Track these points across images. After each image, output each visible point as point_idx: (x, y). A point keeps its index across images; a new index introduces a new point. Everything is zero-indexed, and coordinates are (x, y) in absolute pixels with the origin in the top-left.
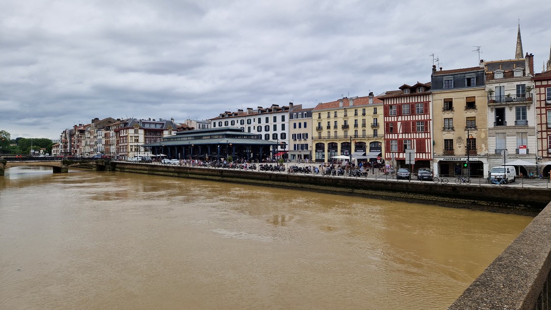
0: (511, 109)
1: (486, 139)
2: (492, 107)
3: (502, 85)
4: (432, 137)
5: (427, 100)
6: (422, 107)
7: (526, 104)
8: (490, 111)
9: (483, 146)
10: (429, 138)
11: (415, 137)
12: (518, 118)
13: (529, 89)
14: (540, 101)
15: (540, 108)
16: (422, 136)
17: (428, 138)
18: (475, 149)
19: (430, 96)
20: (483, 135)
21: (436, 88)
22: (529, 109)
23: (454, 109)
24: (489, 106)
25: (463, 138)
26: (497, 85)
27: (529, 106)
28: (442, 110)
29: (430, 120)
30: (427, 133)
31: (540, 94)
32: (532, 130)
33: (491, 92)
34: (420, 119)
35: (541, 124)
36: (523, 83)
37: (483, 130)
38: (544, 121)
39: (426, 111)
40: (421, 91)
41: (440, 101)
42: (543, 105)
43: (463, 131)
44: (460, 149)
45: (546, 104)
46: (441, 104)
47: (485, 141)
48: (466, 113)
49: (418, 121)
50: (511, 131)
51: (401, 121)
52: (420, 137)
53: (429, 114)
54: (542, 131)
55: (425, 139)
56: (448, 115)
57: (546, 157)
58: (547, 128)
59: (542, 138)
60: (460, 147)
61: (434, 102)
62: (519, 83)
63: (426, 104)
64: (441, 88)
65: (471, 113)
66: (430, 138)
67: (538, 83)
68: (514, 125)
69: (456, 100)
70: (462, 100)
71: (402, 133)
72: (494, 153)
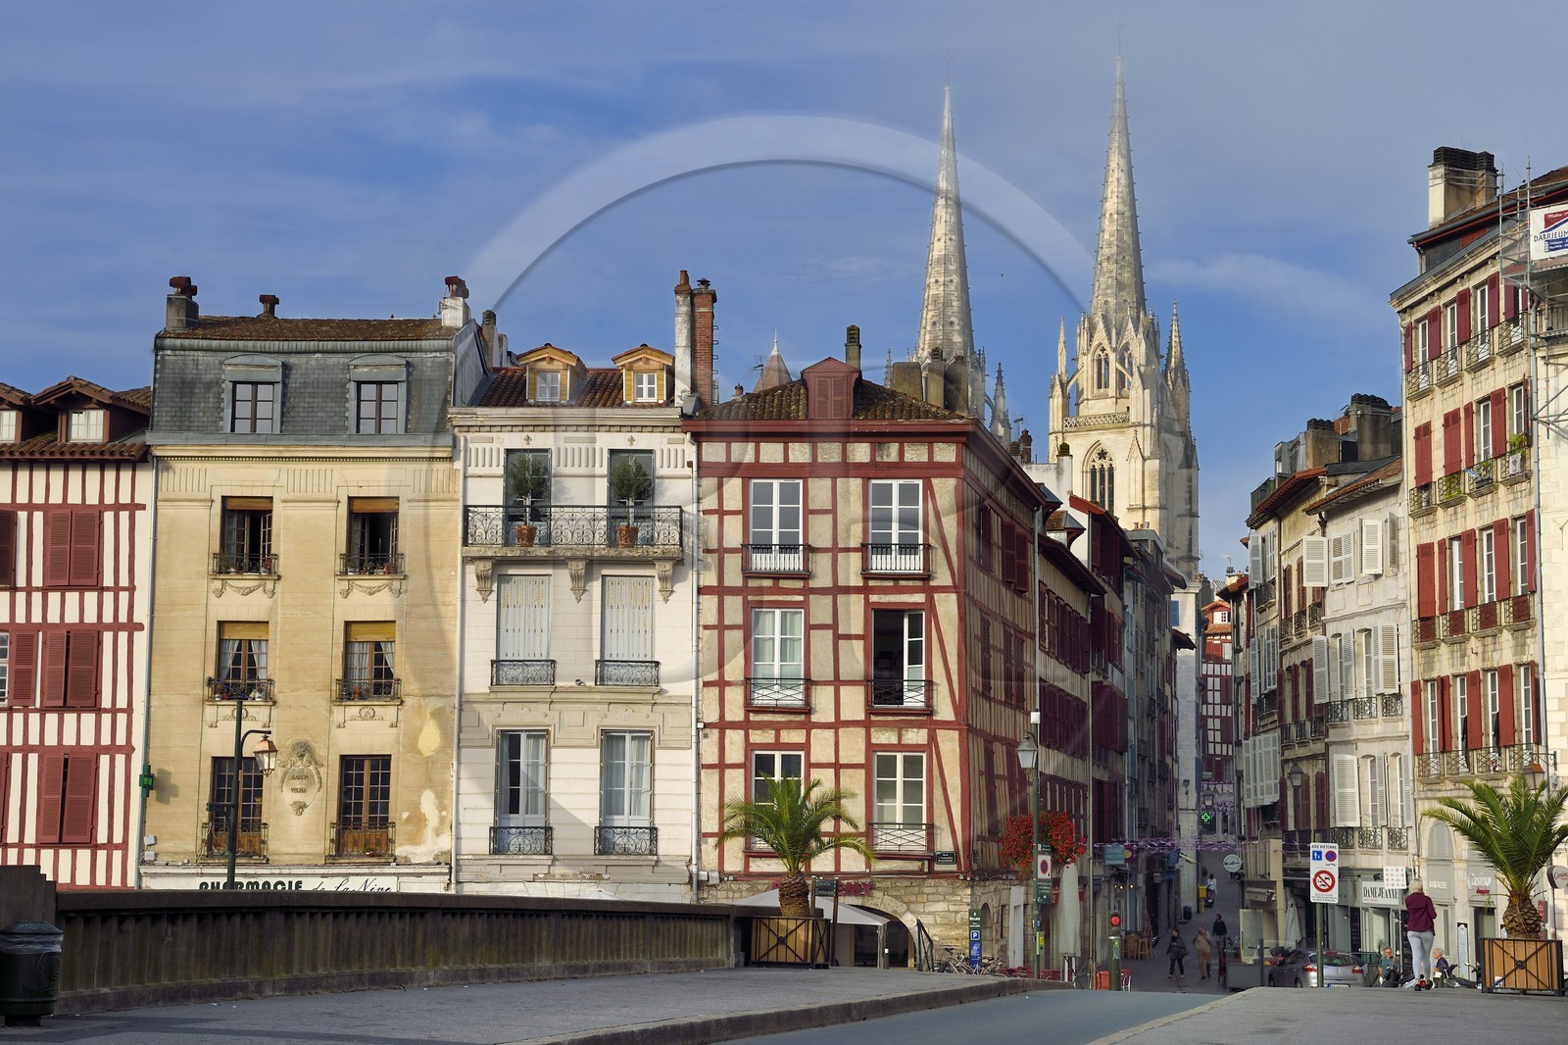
0: (577, 585)
2: (483, 566)
3: (541, 440)
4: (138, 741)
5: (125, 499)
7: (653, 562)
8: (471, 592)
9: (428, 802)
10: (120, 749)
11: (34, 740)
14: (722, 551)
15: (721, 591)
16: (78, 730)
17: (112, 749)
18: (385, 823)
19: (145, 474)
20: (428, 740)
21: (183, 424)
22: (665, 592)
23: (282, 565)
24: (467, 559)
25: (321, 752)
26: (518, 440)
27: (667, 578)
28: (207, 564)
29: (132, 627)
31: (721, 512)
32: (677, 718)
35: (722, 684)
36: (643, 441)
37: (434, 702)
38: (735, 671)
41: (200, 511)
42: (734, 578)
43: (324, 704)
44: (296, 822)
45: (748, 573)
46: (203, 527)
47: (436, 773)
48: (347, 593)
50: (574, 714)
52: (69, 740)
53: (132, 589)
54: (723, 726)
55: (97, 750)
56: (242, 599)
57: (737, 877)
58: (749, 707)
59: (722, 766)
60: (301, 807)
61: (165, 509)
62: (621, 441)
64: (209, 429)
65: (371, 600)
66: (128, 750)
67: (714, 452)
68: (590, 681)
69: (298, 512)
70: (327, 512)
72: (483, 845)
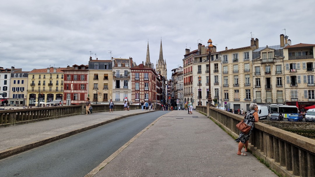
0: (122, 81)
1: (112, 94)
2: (115, 79)
3: (119, 70)
4: (88, 92)
5: (86, 74)
6: (84, 77)
7: (128, 79)
8: (114, 81)
9: (110, 97)
11: (80, 92)
12: (125, 85)
13: (129, 73)
14: (133, 78)
15: (133, 81)
16: (83, 92)
18: (107, 99)
19: (88, 72)
20: (110, 92)
21: (91, 68)
22: (129, 81)
23: (99, 79)
24: (113, 79)
25: (102, 93)
26: (117, 70)
27: (129, 80)
28: (93, 79)
29: (87, 84)
30: (86, 90)
31: (133, 75)
32: (130, 91)
33: (114, 73)
34: (82, 83)
35: (133, 88)
36: (127, 70)
37: (111, 90)
38: (134, 87)
39: (85, 79)
40: (84, 69)
41: (92, 75)
42: (134, 80)
43: (102, 90)
44: (100, 99)
45: (135, 80)
47: (111, 95)
48: (104, 81)
49: (82, 84)
50: (122, 91)
51: (73, 84)
53: (87, 81)
54: (133, 91)
55: (85, 93)
56: (96, 82)
57: (134, 103)
58: (135, 90)
59: (133, 94)
60: (100, 98)
61: (90, 75)
62: (125, 70)
63: (86, 76)
64: (93, 68)
65: (106, 82)
66: (87, 93)
67: (132, 71)
68: (123, 88)
69: (100, 75)
70: (102, 75)
71: (73, 90)
72: (115, 100)
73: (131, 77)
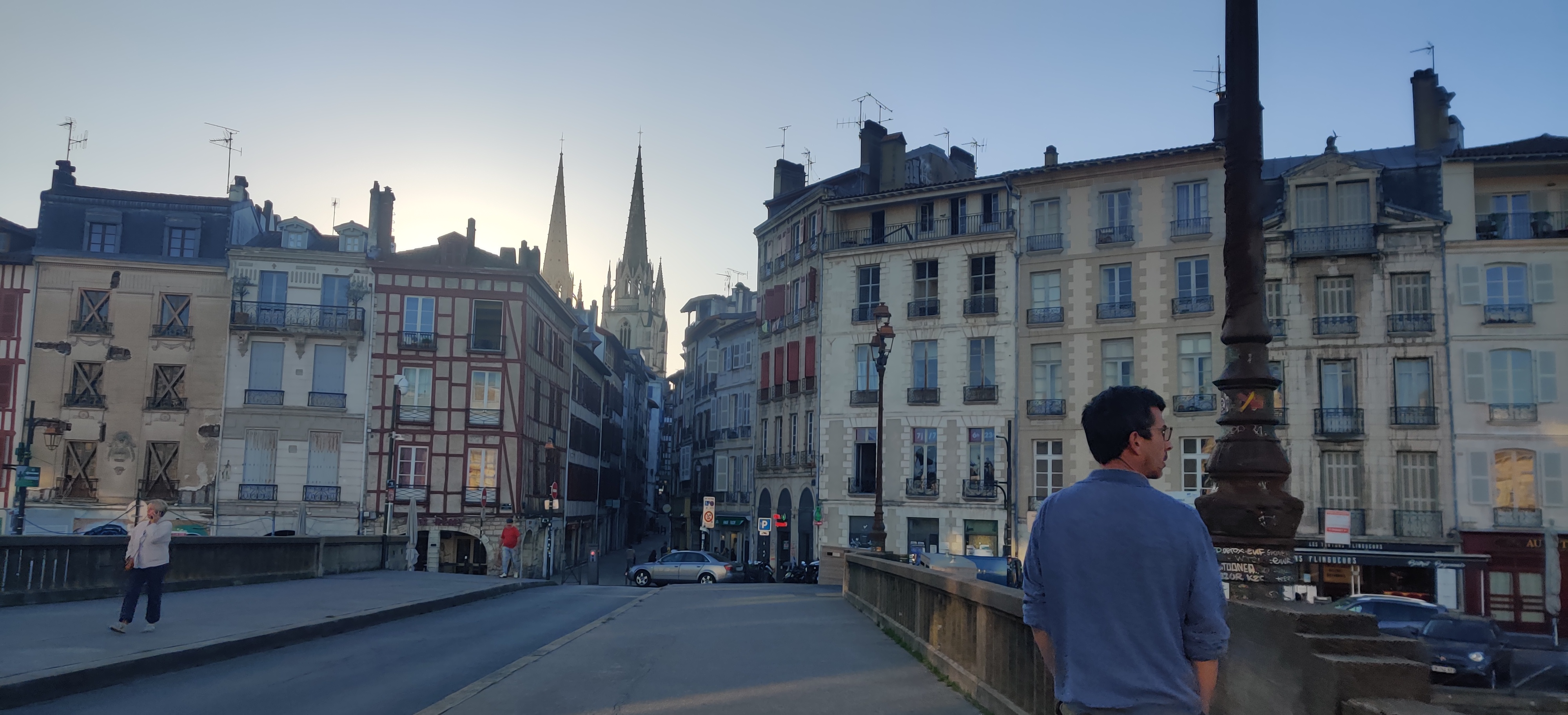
0: (300, 352)
2: (243, 337)
3: (281, 267)
4: (18, 428)
5: (17, 286)
8: (235, 351)
9: (201, 470)
13: (359, 293)
14: (387, 334)
15: (385, 356)
19: (30, 271)
21: (55, 244)
23: (116, 330)
24: (233, 332)
25: (135, 439)
26: (267, 266)
27: (354, 349)
28: (68, 326)
29: (18, 361)
31: (387, 313)
32: (356, 426)
33: (242, 285)
36: (343, 271)
37: (208, 413)
38: (389, 402)
39: (6, 327)
41: (66, 296)
42: (393, 350)
43: (139, 411)
44: (118, 479)
45: (402, 347)
46: (67, 307)
48: (156, 348)
50: (295, 423)
53: (18, 339)
54: (382, 431)
56: (89, 348)
58: (397, 422)
59: (380, 454)
60: (120, 470)
61: (42, 293)
62: (330, 270)
63: (10, 301)
65: (171, 353)
67: (385, 280)
68: (305, 404)
69: (128, 300)
70: (147, 301)
72: (234, 495)
73: (374, 323)
